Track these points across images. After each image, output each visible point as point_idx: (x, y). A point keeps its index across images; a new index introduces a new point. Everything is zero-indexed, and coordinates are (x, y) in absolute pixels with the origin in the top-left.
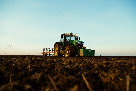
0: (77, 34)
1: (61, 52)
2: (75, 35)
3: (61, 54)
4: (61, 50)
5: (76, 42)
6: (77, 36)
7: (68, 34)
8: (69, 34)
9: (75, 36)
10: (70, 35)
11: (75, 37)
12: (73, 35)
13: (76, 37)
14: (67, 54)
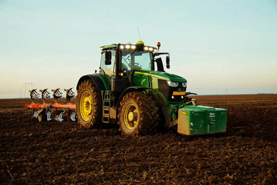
0: (159, 46)
1: (107, 112)
2: (151, 49)
3: (106, 119)
4: (107, 104)
5: (159, 81)
6: (159, 54)
7: (128, 47)
8: (134, 47)
9: (151, 52)
10: (136, 50)
11: (153, 55)
12: (146, 49)
13: (156, 57)
14: (132, 123)
